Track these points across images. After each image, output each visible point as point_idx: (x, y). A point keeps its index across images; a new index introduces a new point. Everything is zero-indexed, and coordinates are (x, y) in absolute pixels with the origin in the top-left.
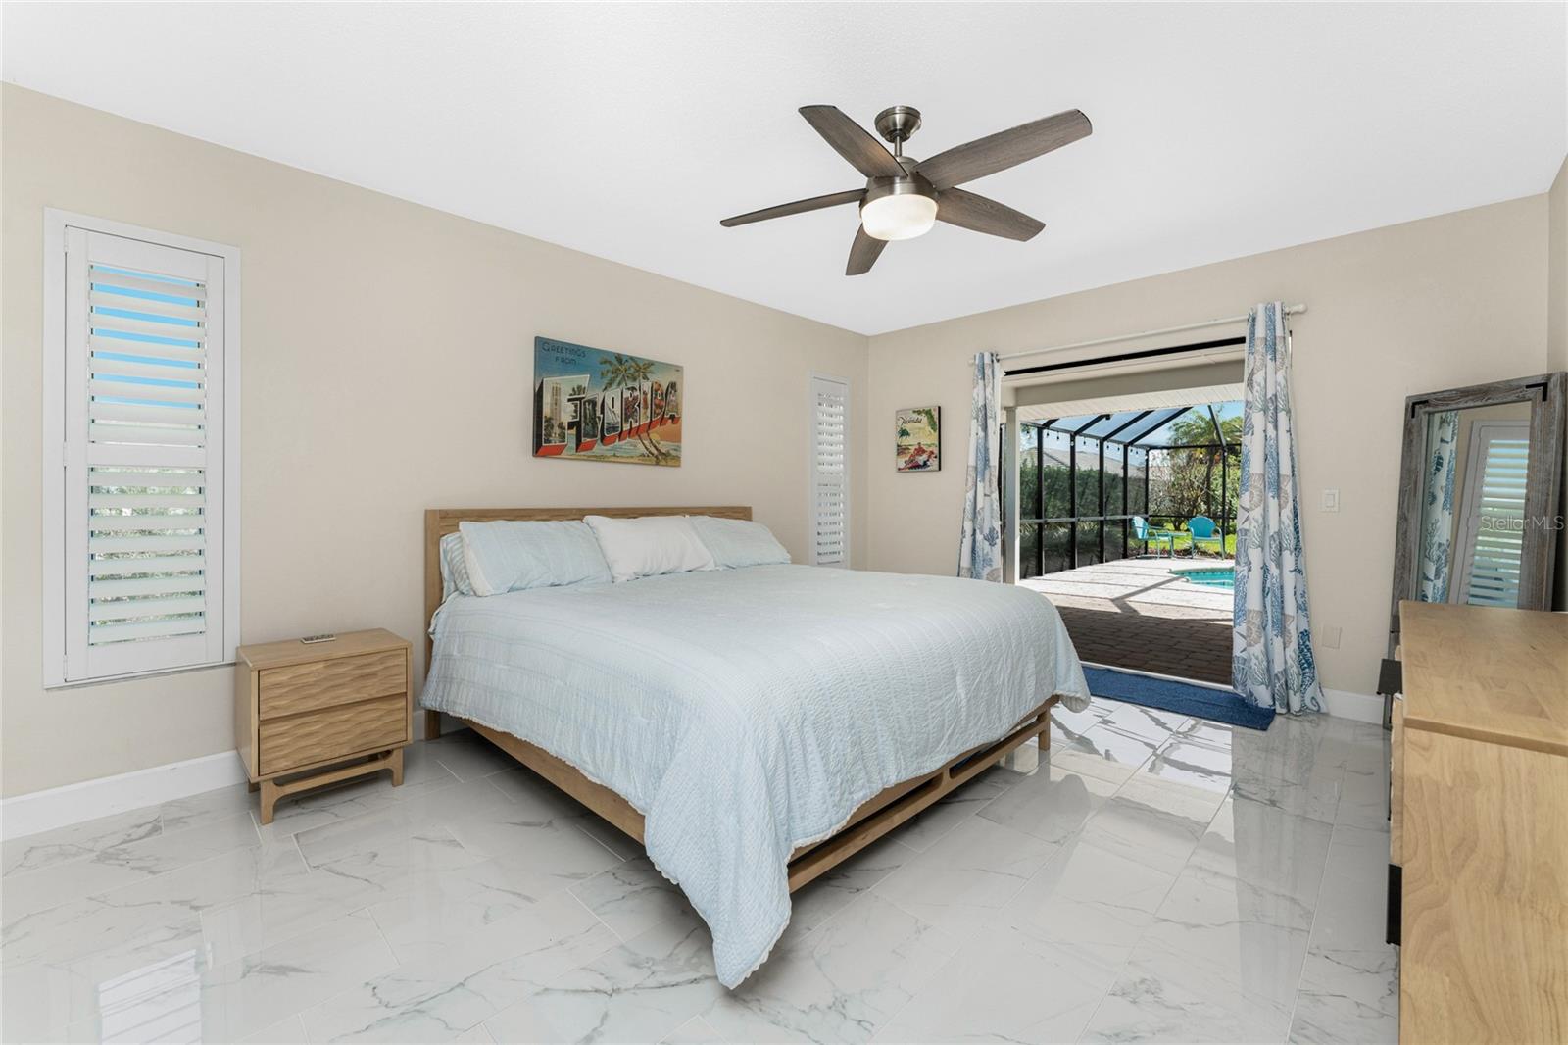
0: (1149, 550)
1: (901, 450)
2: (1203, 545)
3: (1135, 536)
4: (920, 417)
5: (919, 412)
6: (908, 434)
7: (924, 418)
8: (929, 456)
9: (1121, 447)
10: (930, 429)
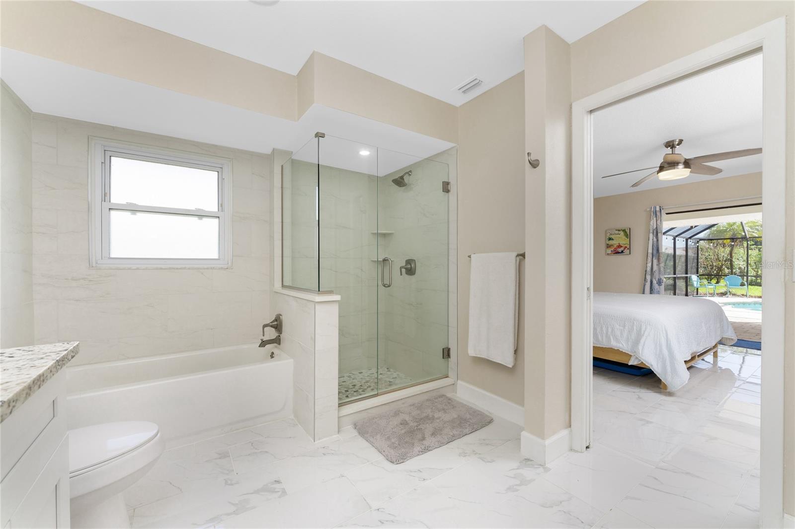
0: (699, 293)
1: (608, 246)
2: (733, 291)
3: (692, 285)
4: (619, 232)
5: (619, 230)
6: (613, 239)
7: (622, 233)
8: (625, 249)
9: (685, 240)
10: (625, 237)
